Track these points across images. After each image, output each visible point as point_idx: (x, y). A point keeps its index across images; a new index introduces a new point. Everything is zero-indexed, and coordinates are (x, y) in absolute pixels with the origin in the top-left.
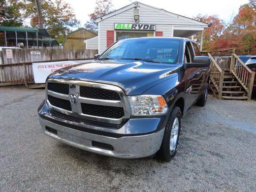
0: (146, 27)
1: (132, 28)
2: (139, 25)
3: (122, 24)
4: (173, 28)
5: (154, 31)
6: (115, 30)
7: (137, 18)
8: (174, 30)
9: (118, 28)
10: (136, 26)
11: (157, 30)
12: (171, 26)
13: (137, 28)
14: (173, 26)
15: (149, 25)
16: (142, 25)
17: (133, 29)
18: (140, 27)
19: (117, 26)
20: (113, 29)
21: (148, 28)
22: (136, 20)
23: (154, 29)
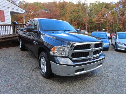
8: (10, 11)
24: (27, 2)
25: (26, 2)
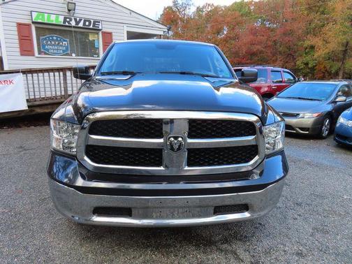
0: (87, 23)
1: (64, 22)
2: (75, 20)
3: (46, 15)
4: (126, 29)
5: (100, 30)
6: (33, 23)
7: (71, 6)
8: (127, 32)
9: (39, 21)
10: (71, 20)
11: (104, 30)
12: (122, 25)
13: (73, 23)
14: (125, 26)
15: (92, 21)
16: (80, 20)
17: (67, 24)
18: (77, 23)
19: (37, 17)
20: (30, 22)
21: (90, 25)
22: (69, 10)
23: (100, 28)
24: (215, 5)
25: (213, 5)
